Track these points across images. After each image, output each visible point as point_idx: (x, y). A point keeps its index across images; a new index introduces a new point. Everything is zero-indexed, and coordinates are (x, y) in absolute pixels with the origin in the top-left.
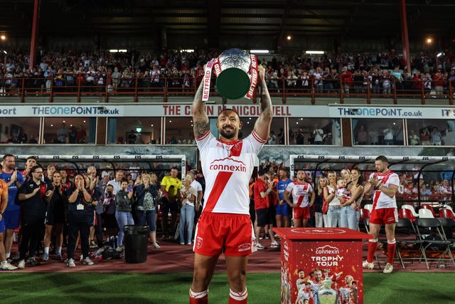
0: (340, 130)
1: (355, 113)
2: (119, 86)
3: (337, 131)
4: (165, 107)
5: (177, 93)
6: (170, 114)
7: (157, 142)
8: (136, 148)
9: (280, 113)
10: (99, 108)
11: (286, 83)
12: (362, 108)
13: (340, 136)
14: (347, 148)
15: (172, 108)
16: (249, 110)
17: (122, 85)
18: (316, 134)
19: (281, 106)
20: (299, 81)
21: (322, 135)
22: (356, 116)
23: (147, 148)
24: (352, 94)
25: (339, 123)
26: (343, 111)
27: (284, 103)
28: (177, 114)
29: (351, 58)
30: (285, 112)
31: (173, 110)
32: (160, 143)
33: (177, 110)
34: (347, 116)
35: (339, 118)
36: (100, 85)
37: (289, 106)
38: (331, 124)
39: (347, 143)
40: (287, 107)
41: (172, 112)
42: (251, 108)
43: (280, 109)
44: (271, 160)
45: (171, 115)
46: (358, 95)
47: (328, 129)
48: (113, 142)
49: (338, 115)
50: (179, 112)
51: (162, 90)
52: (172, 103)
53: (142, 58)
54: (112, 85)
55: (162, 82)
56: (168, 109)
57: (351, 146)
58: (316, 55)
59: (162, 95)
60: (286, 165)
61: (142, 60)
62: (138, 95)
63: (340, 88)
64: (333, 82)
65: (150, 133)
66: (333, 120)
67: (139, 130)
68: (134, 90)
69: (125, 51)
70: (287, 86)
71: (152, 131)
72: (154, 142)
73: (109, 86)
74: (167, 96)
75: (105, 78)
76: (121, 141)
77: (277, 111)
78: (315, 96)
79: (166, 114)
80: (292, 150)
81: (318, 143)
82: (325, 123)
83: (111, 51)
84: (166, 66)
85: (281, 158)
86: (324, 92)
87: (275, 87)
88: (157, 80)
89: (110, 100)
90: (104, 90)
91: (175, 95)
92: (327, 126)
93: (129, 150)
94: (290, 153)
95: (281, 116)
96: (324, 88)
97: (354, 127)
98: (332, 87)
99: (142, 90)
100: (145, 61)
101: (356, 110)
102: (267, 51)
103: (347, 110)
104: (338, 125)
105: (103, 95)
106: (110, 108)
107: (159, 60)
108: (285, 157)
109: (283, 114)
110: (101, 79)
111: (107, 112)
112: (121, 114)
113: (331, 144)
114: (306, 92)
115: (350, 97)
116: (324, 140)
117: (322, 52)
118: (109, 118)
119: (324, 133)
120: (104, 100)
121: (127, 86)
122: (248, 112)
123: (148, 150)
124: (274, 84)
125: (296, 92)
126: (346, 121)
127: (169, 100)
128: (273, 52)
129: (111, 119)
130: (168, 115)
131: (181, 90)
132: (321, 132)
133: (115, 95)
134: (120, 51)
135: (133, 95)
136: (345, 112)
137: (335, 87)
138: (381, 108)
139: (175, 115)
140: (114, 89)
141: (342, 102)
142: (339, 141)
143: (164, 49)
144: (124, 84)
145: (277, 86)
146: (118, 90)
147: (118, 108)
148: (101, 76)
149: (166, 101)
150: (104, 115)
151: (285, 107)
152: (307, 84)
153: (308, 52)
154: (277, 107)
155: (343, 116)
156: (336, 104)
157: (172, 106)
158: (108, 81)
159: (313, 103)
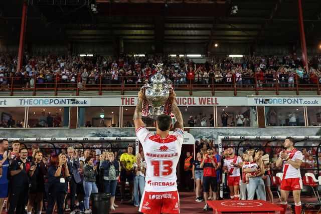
0: (256, 115)
1: (267, 102)
2: (87, 83)
3: (254, 115)
4: (123, 99)
5: (132, 88)
6: (126, 104)
7: (117, 125)
8: (100, 131)
9: (210, 102)
10: (72, 100)
11: (214, 80)
12: (272, 98)
13: (256, 120)
14: (262, 129)
15: (128, 100)
16: (187, 101)
17: (90, 82)
18: (238, 118)
19: (211, 97)
20: (225, 79)
21: (242, 119)
22: (268, 105)
23: (109, 130)
24: (265, 88)
25: (255, 110)
26: (258, 101)
27: (213, 95)
28: (132, 104)
29: (263, 60)
30: (214, 102)
31: (129, 101)
32: (118, 126)
33: (132, 101)
34: (262, 104)
35: (255, 106)
36: (73, 82)
37: (217, 97)
38: (249, 111)
39: (261, 125)
40: (216, 99)
41: (128, 103)
42: (188, 99)
43: (210, 100)
44: (204, 138)
45: (128, 105)
46: (269, 89)
47: (247, 115)
48: (82, 126)
49: (254, 104)
50: (133, 103)
51: (120, 86)
52: (128, 96)
53: (105, 60)
54: (81, 82)
55: (120, 80)
56: (125, 100)
57: (264, 127)
58: (237, 58)
59: (120, 90)
60: (215, 143)
61: (105, 63)
62: (102, 90)
63: (255, 83)
64: (251, 79)
65: (111, 119)
66: (251, 108)
67: (102, 116)
68: (98, 86)
69: (92, 55)
70: (215, 82)
71: (113, 117)
72: (114, 126)
73: (79, 83)
74: (124, 90)
75: (76, 77)
76: (89, 125)
77: (208, 101)
78: (237, 90)
79: (123, 104)
80: (220, 131)
81: (239, 125)
82: (245, 110)
83: (81, 55)
84: (124, 67)
85: (212, 137)
86: (243, 86)
87: (206, 83)
88: (115, 78)
89: (80, 94)
90: (75, 86)
91: (130, 90)
92: (246, 112)
93: (94, 132)
94: (219, 134)
95: (211, 105)
96: (243, 84)
97: (267, 113)
98: (249, 83)
99: (105, 86)
100: (107, 63)
101: (268, 100)
102: (200, 56)
103: (261, 100)
104: (255, 111)
105: (74, 90)
106: (80, 100)
107: (117, 62)
108: (215, 136)
109: (212, 104)
110: (73, 77)
111: (77, 103)
112: (88, 105)
113: (250, 126)
114: (230, 86)
115: (264, 90)
116: (244, 123)
117: (242, 56)
118: (79, 107)
119: (244, 117)
120: (75, 94)
121: (94, 83)
122: (186, 102)
123: (109, 132)
124: (206, 81)
125: (223, 86)
126: (260, 109)
127: (125, 94)
128: (204, 56)
129: (81, 108)
130: (125, 105)
131: (135, 86)
132: (242, 117)
133: (84, 90)
134: (88, 55)
135: (98, 90)
136: (260, 101)
137: (251, 83)
138: (287, 98)
139: (130, 105)
140: (83, 86)
141: (257, 94)
142: (255, 123)
143: (121, 54)
144: (91, 81)
145: (207, 82)
146: (86, 86)
147: (86, 99)
148: (73, 75)
149: (123, 95)
150: (75, 105)
151: (214, 98)
152: (230, 81)
153: (230, 56)
154: (208, 99)
155: (258, 104)
156: (252, 95)
157: (128, 98)
158: (79, 79)
159: (235, 95)
